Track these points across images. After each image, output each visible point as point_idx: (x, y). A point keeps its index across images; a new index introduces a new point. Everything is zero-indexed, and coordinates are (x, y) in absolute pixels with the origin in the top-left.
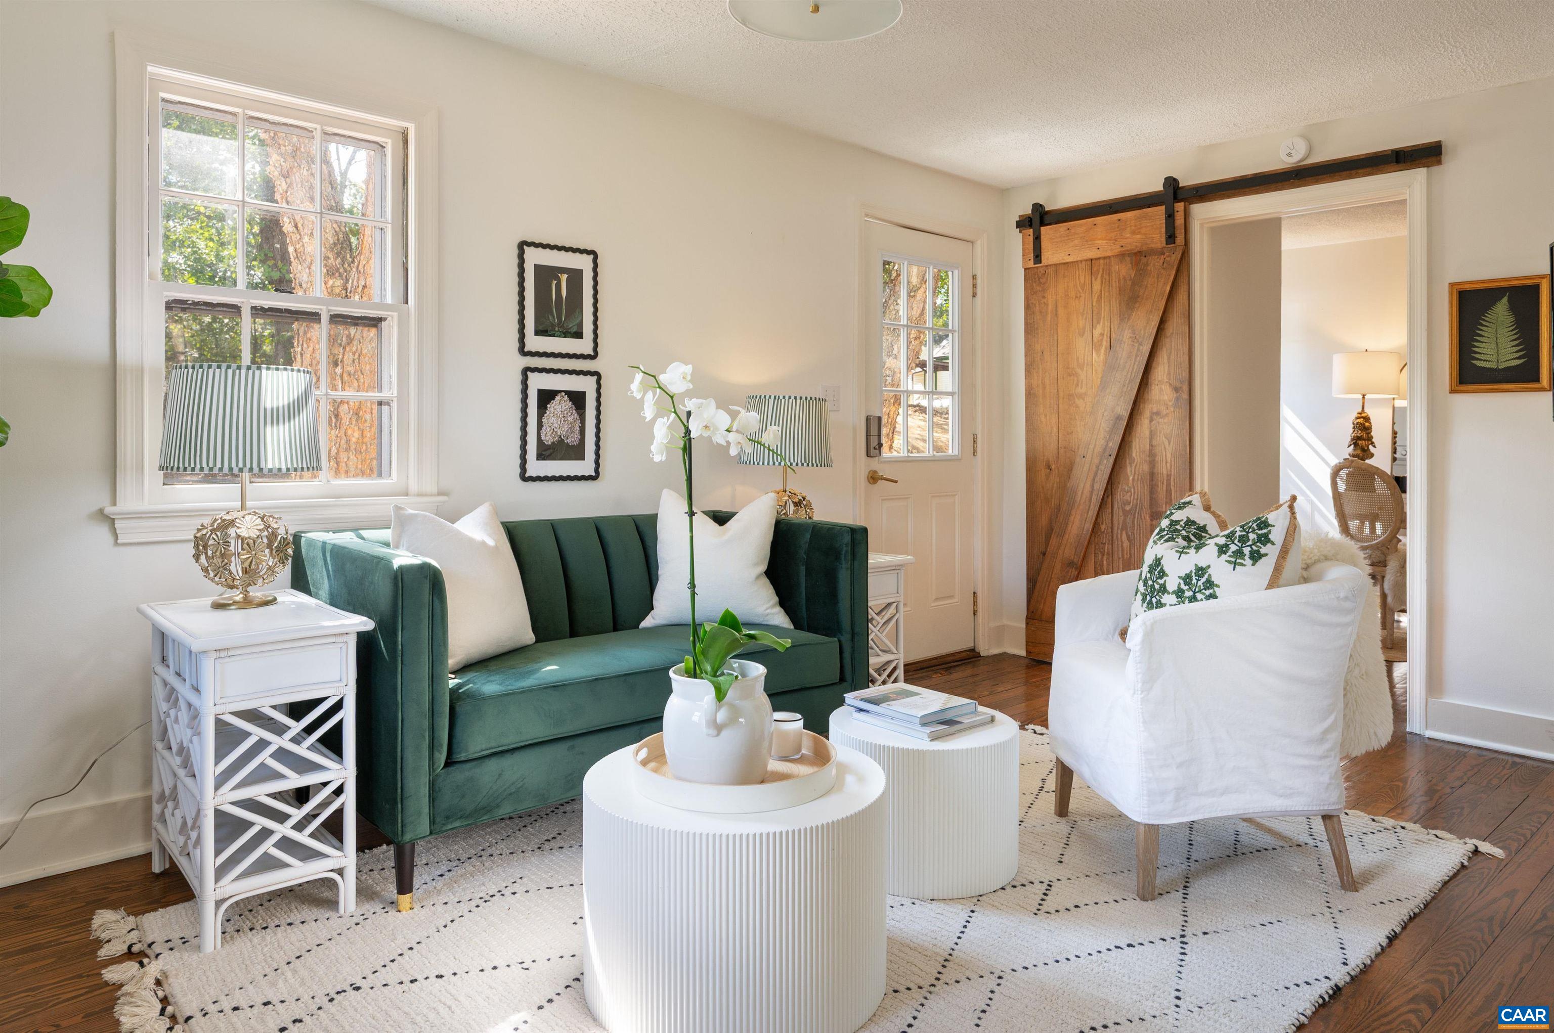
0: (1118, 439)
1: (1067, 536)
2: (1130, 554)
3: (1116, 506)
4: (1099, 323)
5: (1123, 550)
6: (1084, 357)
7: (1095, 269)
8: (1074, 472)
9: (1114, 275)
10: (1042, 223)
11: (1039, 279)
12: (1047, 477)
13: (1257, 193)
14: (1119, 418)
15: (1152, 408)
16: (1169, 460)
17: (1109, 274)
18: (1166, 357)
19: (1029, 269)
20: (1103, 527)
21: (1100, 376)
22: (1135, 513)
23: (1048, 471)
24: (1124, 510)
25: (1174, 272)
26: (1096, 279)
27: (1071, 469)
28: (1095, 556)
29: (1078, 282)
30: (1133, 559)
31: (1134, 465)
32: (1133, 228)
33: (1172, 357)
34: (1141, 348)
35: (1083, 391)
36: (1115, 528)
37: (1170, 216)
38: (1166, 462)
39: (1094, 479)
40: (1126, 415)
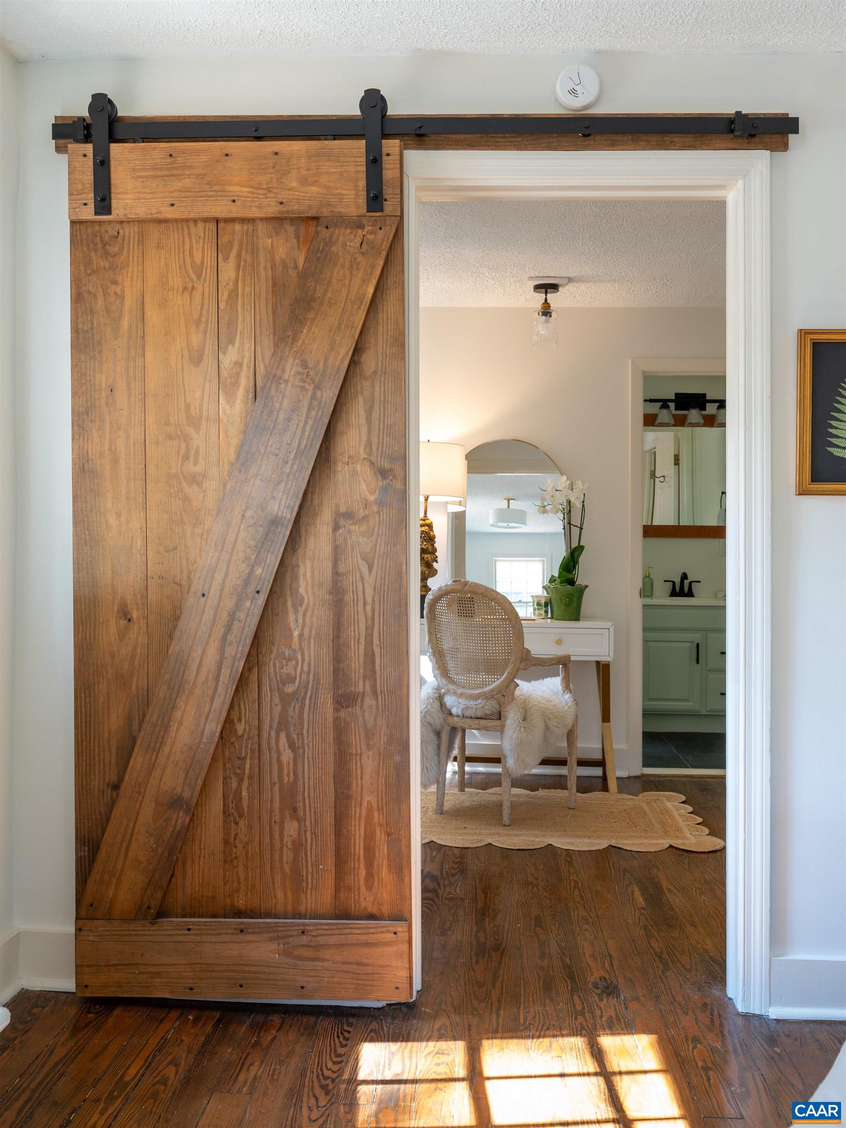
0: (273, 560)
1: (167, 749)
2: (295, 774)
3: (266, 687)
4: (231, 341)
5: (280, 769)
6: (201, 405)
7: (224, 239)
8: (182, 623)
9: (262, 255)
10: (113, 139)
11: (104, 245)
12: (122, 635)
13: (518, 148)
14: (275, 522)
15: (337, 506)
16: (369, 600)
17: (252, 253)
18: (362, 413)
19: (81, 222)
20: (240, 728)
21: (235, 441)
22: (304, 698)
23: (123, 622)
24: (281, 693)
25: (381, 262)
26: (226, 259)
27: (177, 618)
28: (225, 783)
29: (188, 260)
30: (300, 783)
31: (301, 611)
32: (304, 172)
33: (375, 414)
34: (319, 393)
35: (199, 468)
36: (266, 727)
37: (374, 162)
38: (365, 604)
39: (224, 639)
40: (289, 516)
